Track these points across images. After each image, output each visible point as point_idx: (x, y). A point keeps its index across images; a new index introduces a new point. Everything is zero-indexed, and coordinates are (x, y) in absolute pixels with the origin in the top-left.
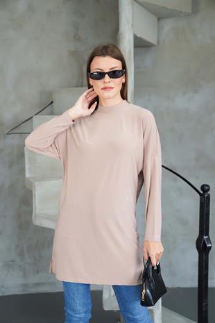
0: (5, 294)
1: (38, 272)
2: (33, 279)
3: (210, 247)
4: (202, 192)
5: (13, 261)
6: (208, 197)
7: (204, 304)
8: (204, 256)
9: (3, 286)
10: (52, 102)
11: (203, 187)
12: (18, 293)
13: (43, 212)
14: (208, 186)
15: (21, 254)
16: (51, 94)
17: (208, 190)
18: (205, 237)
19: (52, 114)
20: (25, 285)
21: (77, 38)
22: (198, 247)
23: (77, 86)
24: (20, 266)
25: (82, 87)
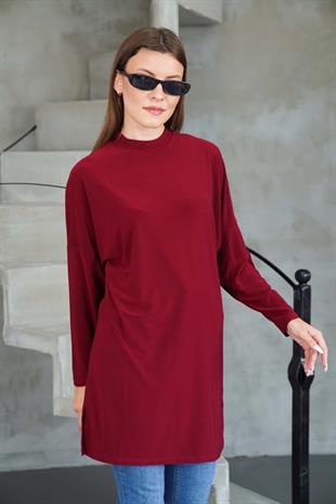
3: (312, 377)
4: (297, 283)
6: (308, 291)
7: (301, 475)
8: (302, 393)
10: (34, 128)
11: (298, 274)
13: (23, 323)
14: (306, 272)
16: (31, 113)
17: (308, 279)
18: (302, 360)
19: (35, 148)
21: (77, 10)
22: (291, 378)
23: (79, 99)
25: (88, 98)
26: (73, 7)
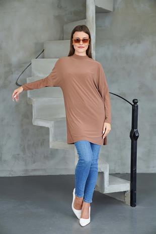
0: (13, 176)
1: (34, 162)
2: (32, 167)
3: (138, 136)
4: (133, 104)
5: (18, 155)
6: (137, 106)
7: (134, 169)
9: (12, 171)
10: (44, 51)
12: (22, 175)
14: (137, 100)
15: (24, 150)
16: (42, 45)
17: (137, 102)
18: (135, 130)
19: (43, 57)
20: (27, 171)
21: (60, 7)
22: (131, 136)
23: (60, 40)
24: (23, 158)
25: (63, 40)
26: (58, 6)
